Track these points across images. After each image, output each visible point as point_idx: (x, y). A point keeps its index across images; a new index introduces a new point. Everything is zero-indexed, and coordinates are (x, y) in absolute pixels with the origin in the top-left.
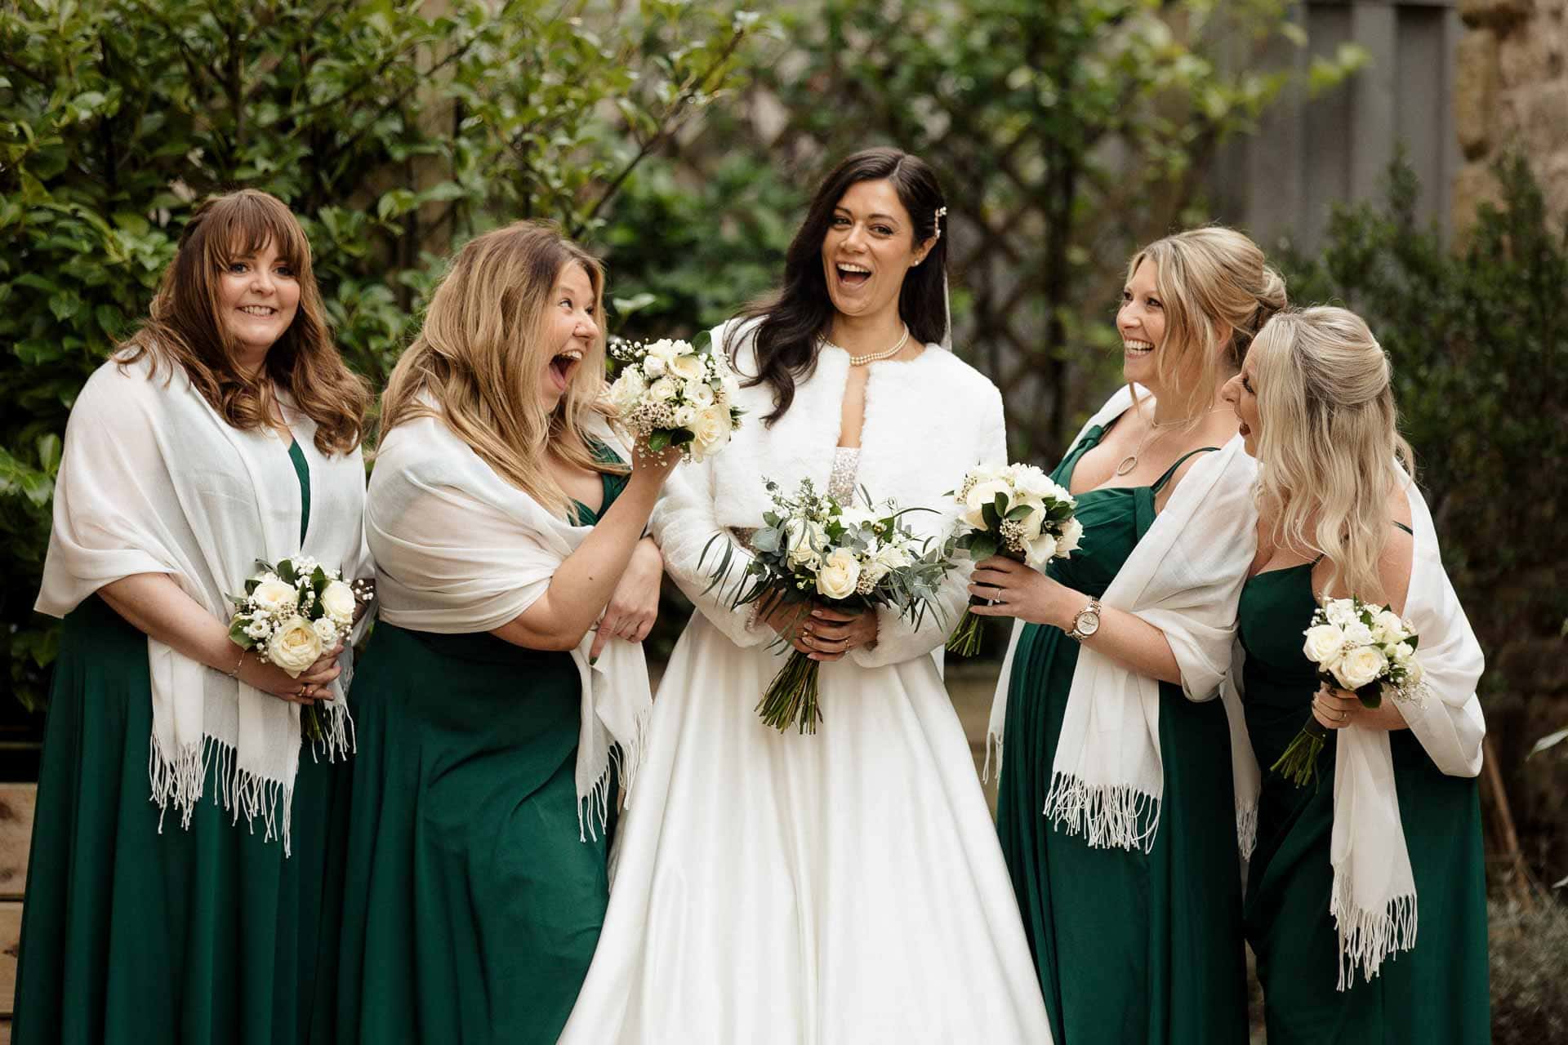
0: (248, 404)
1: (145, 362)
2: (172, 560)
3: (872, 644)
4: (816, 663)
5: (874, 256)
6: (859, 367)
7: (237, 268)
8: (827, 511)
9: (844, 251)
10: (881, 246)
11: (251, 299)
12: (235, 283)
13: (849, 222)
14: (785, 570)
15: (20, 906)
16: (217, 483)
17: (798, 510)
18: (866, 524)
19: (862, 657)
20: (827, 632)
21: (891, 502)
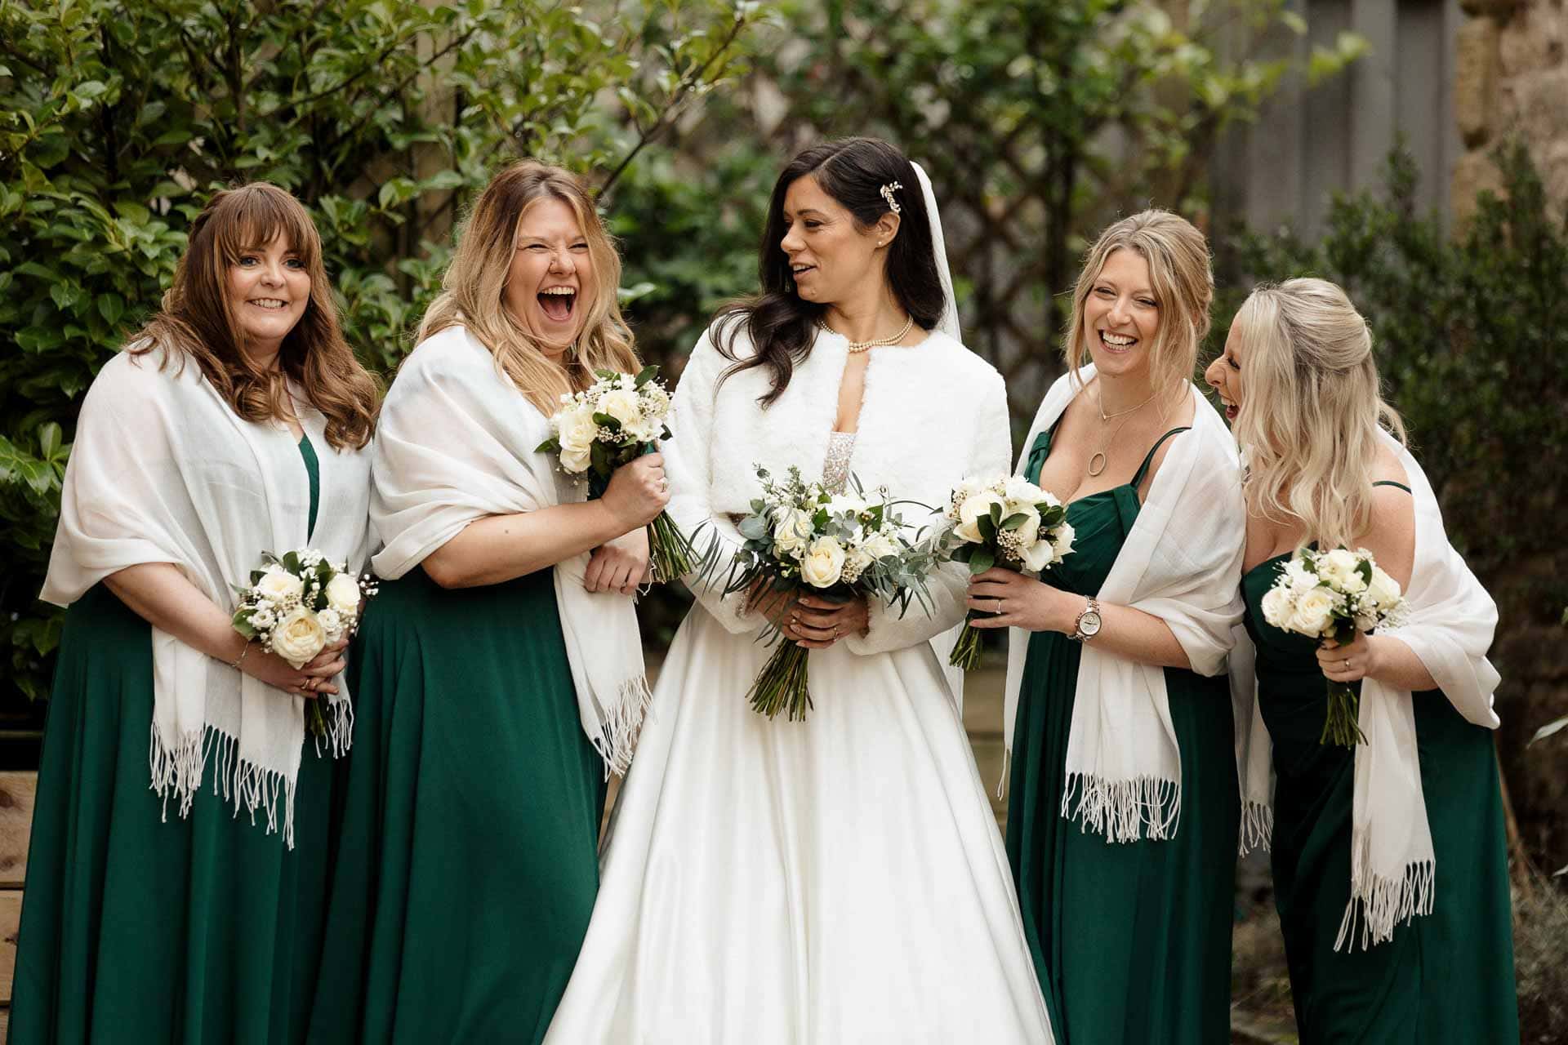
0: (259, 397)
1: (157, 355)
2: (180, 551)
3: (864, 631)
4: (806, 651)
6: (859, 353)
7: (247, 261)
8: (814, 499)
11: (260, 292)
12: (245, 276)
14: (771, 558)
15: (19, 895)
16: (226, 474)
17: (788, 498)
18: (850, 514)
19: (852, 643)
20: (817, 620)
21: (883, 490)
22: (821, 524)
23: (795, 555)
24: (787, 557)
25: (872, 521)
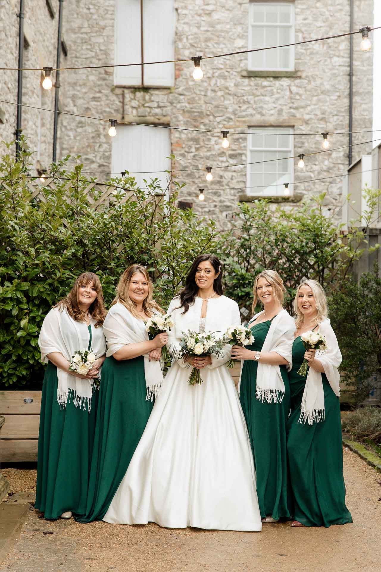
0: (79, 316)
1: (59, 307)
3: (211, 363)
4: (199, 370)
5: (207, 277)
6: (205, 301)
7: (83, 287)
8: (195, 336)
9: (200, 277)
10: (209, 275)
11: (85, 293)
13: (201, 270)
14: (187, 350)
17: (189, 336)
18: (203, 337)
19: (209, 367)
20: (200, 362)
21: (210, 332)
22: (197, 341)
23: (192, 348)
24: (191, 349)
25: (208, 338)
